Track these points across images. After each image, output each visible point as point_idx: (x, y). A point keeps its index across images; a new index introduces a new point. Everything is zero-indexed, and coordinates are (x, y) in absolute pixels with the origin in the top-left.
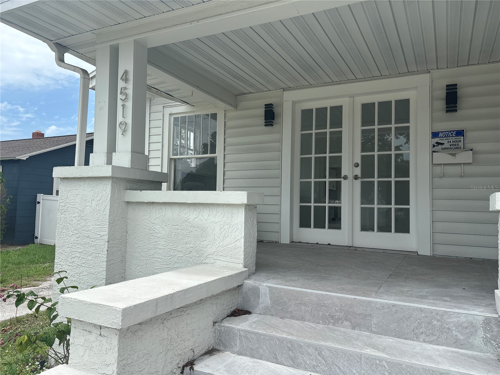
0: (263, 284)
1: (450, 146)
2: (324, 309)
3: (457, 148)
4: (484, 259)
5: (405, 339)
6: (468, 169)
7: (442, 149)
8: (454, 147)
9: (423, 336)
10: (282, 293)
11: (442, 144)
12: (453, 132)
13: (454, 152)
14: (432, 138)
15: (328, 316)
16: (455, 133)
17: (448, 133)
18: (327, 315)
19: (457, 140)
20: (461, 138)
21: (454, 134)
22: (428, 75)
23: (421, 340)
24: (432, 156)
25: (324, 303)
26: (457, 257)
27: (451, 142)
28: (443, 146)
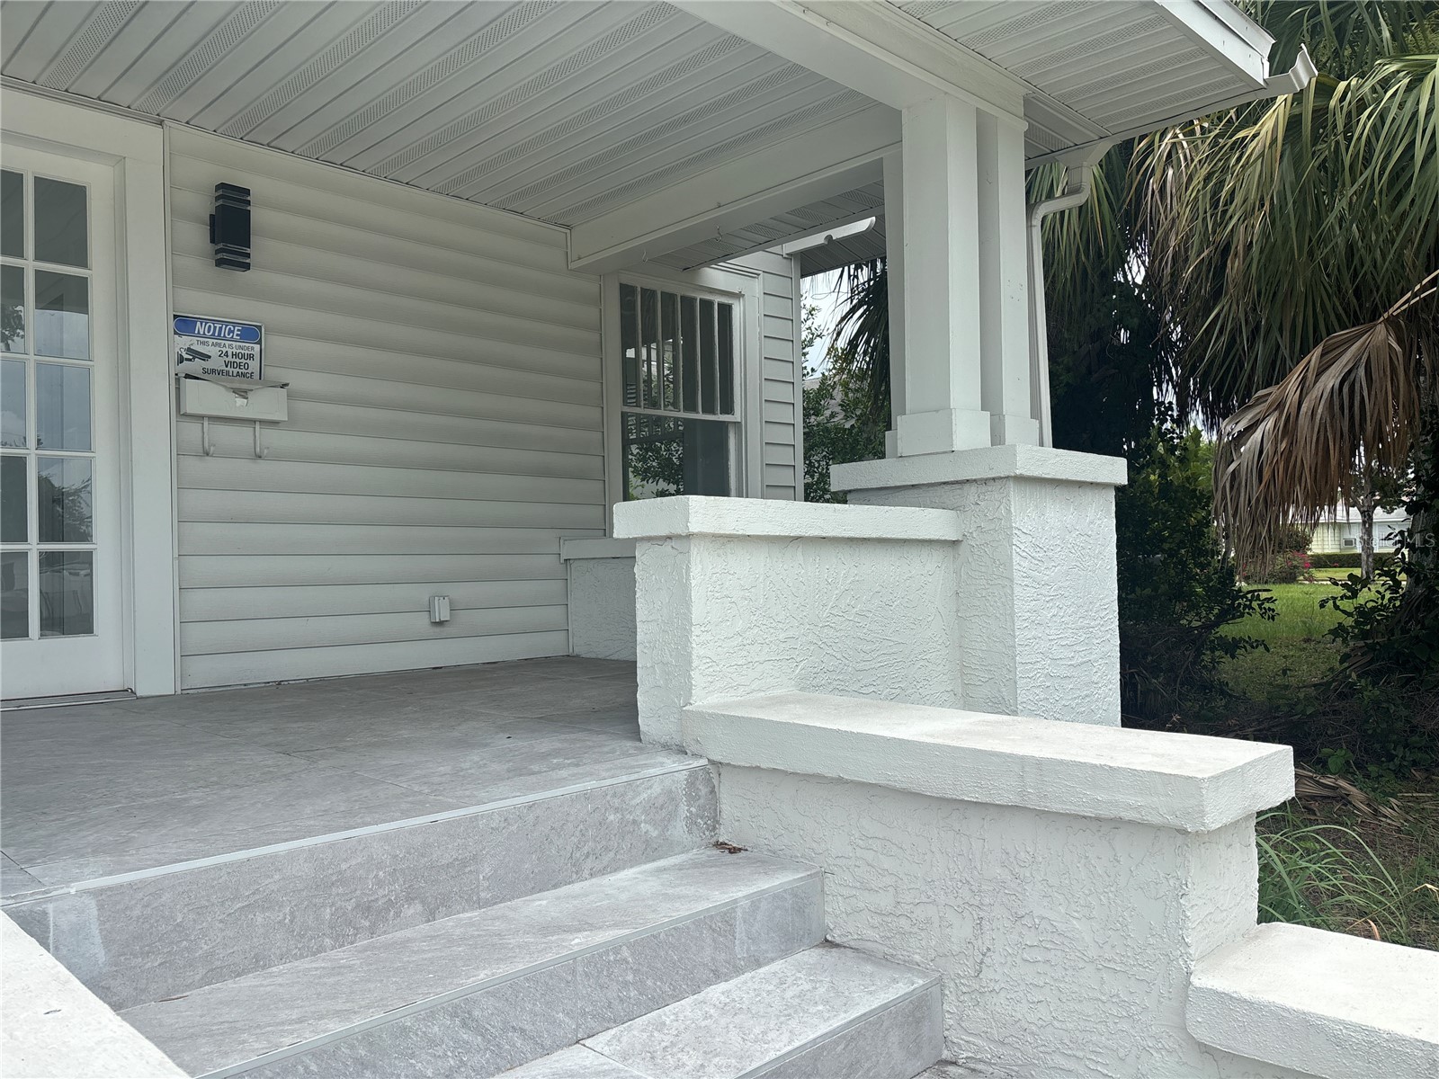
0: (65, 890)
1: (227, 366)
2: (341, 890)
3: (243, 375)
4: (307, 679)
5: (555, 886)
6: (272, 438)
7: (205, 371)
8: (236, 371)
9: (589, 863)
10: (166, 897)
11: (205, 357)
12: (234, 327)
13: (245, 386)
14: (175, 333)
15: (353, 910)
16: (238, 330)
17: (221, 328)
18: (350, 908)
19: (243, 352)
20: (253, 348)
21: (236, 332)
22: (159, 130)
23: (586, 873)
24: (178, 389)
25: (340, 872)
26: (245, 685)
27: (227, 356)
28: (209, 365)
